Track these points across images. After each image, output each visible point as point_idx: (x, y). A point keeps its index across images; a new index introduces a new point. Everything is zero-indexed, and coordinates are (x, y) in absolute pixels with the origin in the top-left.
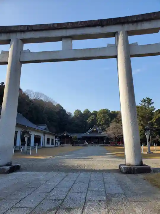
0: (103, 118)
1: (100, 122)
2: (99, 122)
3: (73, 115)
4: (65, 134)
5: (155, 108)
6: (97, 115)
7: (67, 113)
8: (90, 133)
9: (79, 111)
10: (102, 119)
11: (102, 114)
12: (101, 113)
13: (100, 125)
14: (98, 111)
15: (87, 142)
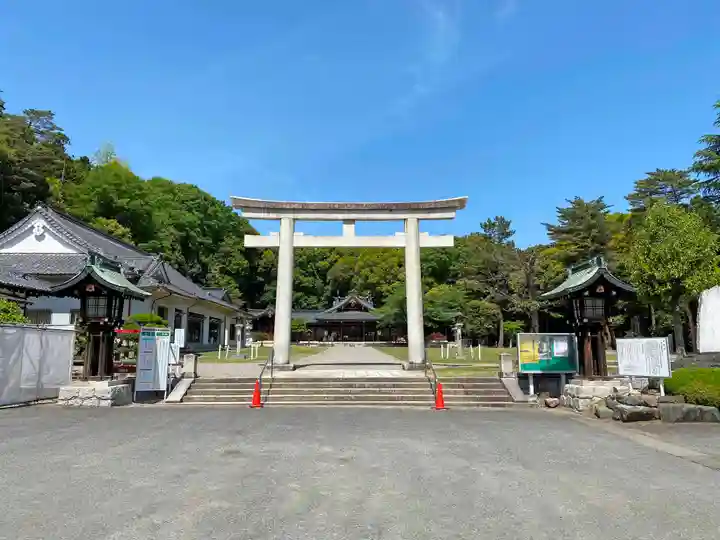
5: (516, 246)
8: (340, 310)
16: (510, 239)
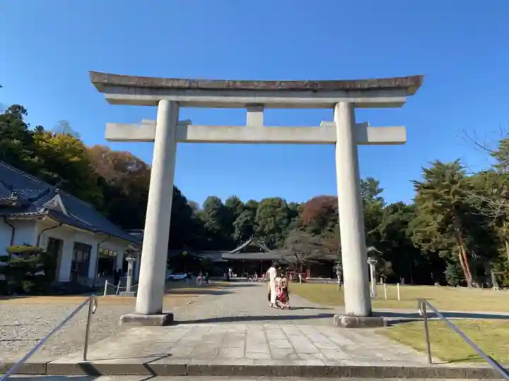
0: (270, 217)
1: (264, 227)
2: (261, 226)
3: (201, 207)
4: (185, 253)
5: (385, 201)
6: (258, 211)
7: (188, 203)
8: (242, 251)
9: (216, 201)
10: (269, 219)
11: (269, 210)
12: (266, 206)
13: (262, 233)
14: (259, 200)
15: (234, 272)
16: (379, 195)
